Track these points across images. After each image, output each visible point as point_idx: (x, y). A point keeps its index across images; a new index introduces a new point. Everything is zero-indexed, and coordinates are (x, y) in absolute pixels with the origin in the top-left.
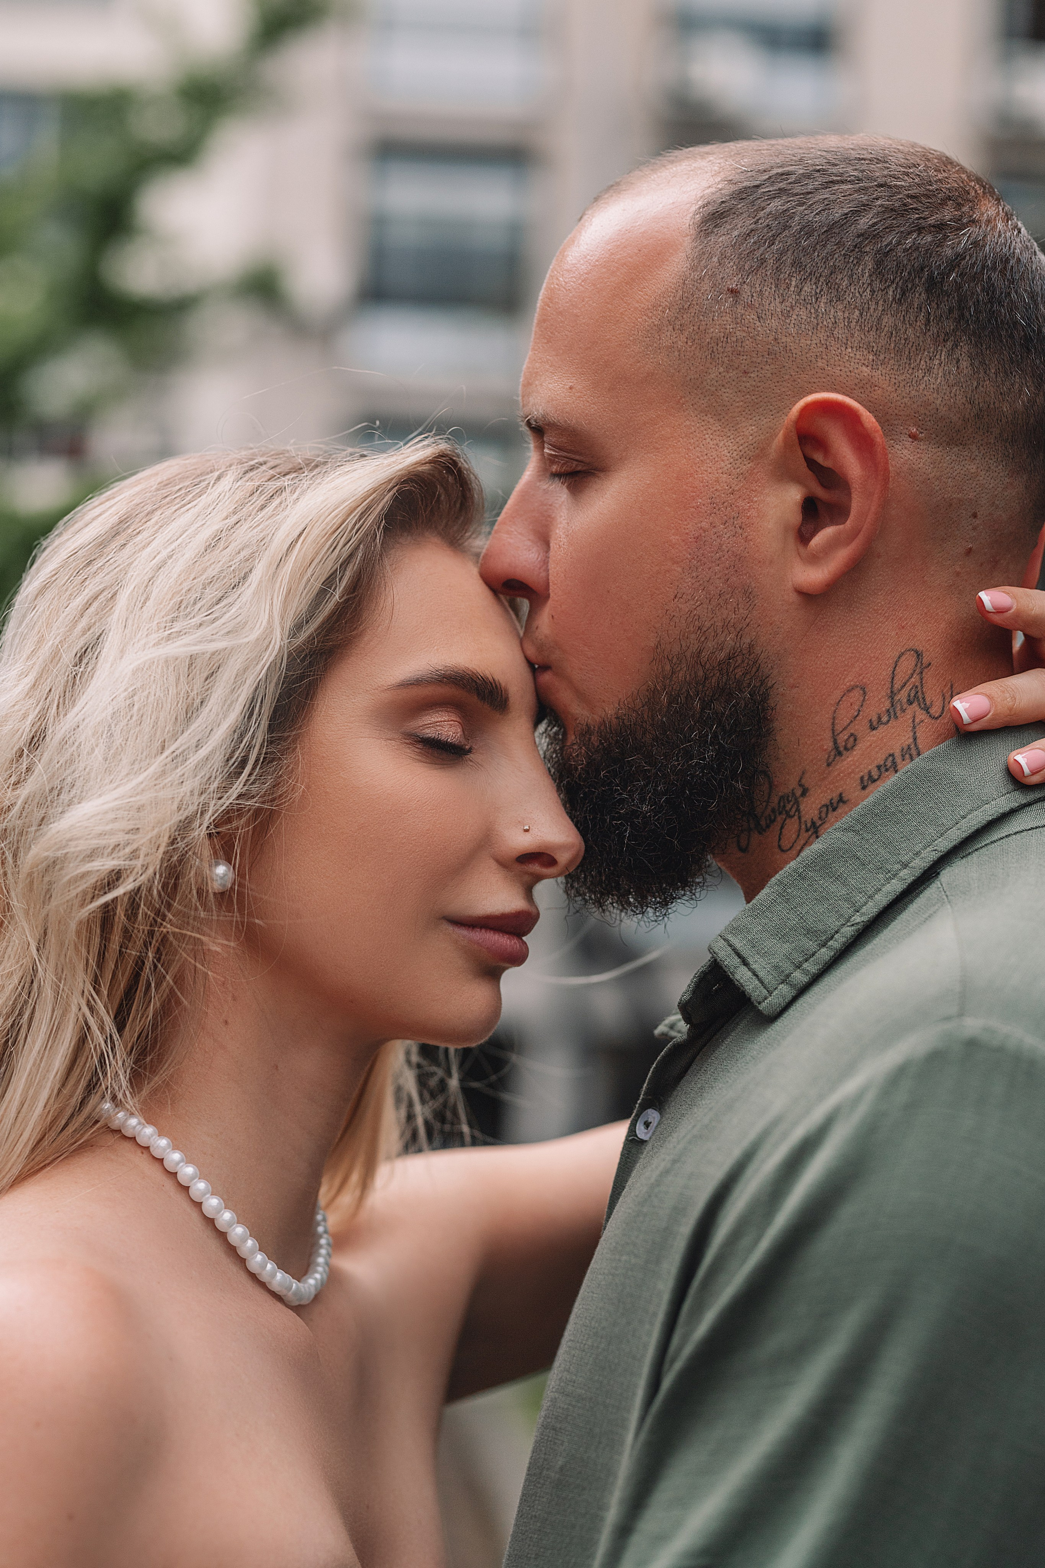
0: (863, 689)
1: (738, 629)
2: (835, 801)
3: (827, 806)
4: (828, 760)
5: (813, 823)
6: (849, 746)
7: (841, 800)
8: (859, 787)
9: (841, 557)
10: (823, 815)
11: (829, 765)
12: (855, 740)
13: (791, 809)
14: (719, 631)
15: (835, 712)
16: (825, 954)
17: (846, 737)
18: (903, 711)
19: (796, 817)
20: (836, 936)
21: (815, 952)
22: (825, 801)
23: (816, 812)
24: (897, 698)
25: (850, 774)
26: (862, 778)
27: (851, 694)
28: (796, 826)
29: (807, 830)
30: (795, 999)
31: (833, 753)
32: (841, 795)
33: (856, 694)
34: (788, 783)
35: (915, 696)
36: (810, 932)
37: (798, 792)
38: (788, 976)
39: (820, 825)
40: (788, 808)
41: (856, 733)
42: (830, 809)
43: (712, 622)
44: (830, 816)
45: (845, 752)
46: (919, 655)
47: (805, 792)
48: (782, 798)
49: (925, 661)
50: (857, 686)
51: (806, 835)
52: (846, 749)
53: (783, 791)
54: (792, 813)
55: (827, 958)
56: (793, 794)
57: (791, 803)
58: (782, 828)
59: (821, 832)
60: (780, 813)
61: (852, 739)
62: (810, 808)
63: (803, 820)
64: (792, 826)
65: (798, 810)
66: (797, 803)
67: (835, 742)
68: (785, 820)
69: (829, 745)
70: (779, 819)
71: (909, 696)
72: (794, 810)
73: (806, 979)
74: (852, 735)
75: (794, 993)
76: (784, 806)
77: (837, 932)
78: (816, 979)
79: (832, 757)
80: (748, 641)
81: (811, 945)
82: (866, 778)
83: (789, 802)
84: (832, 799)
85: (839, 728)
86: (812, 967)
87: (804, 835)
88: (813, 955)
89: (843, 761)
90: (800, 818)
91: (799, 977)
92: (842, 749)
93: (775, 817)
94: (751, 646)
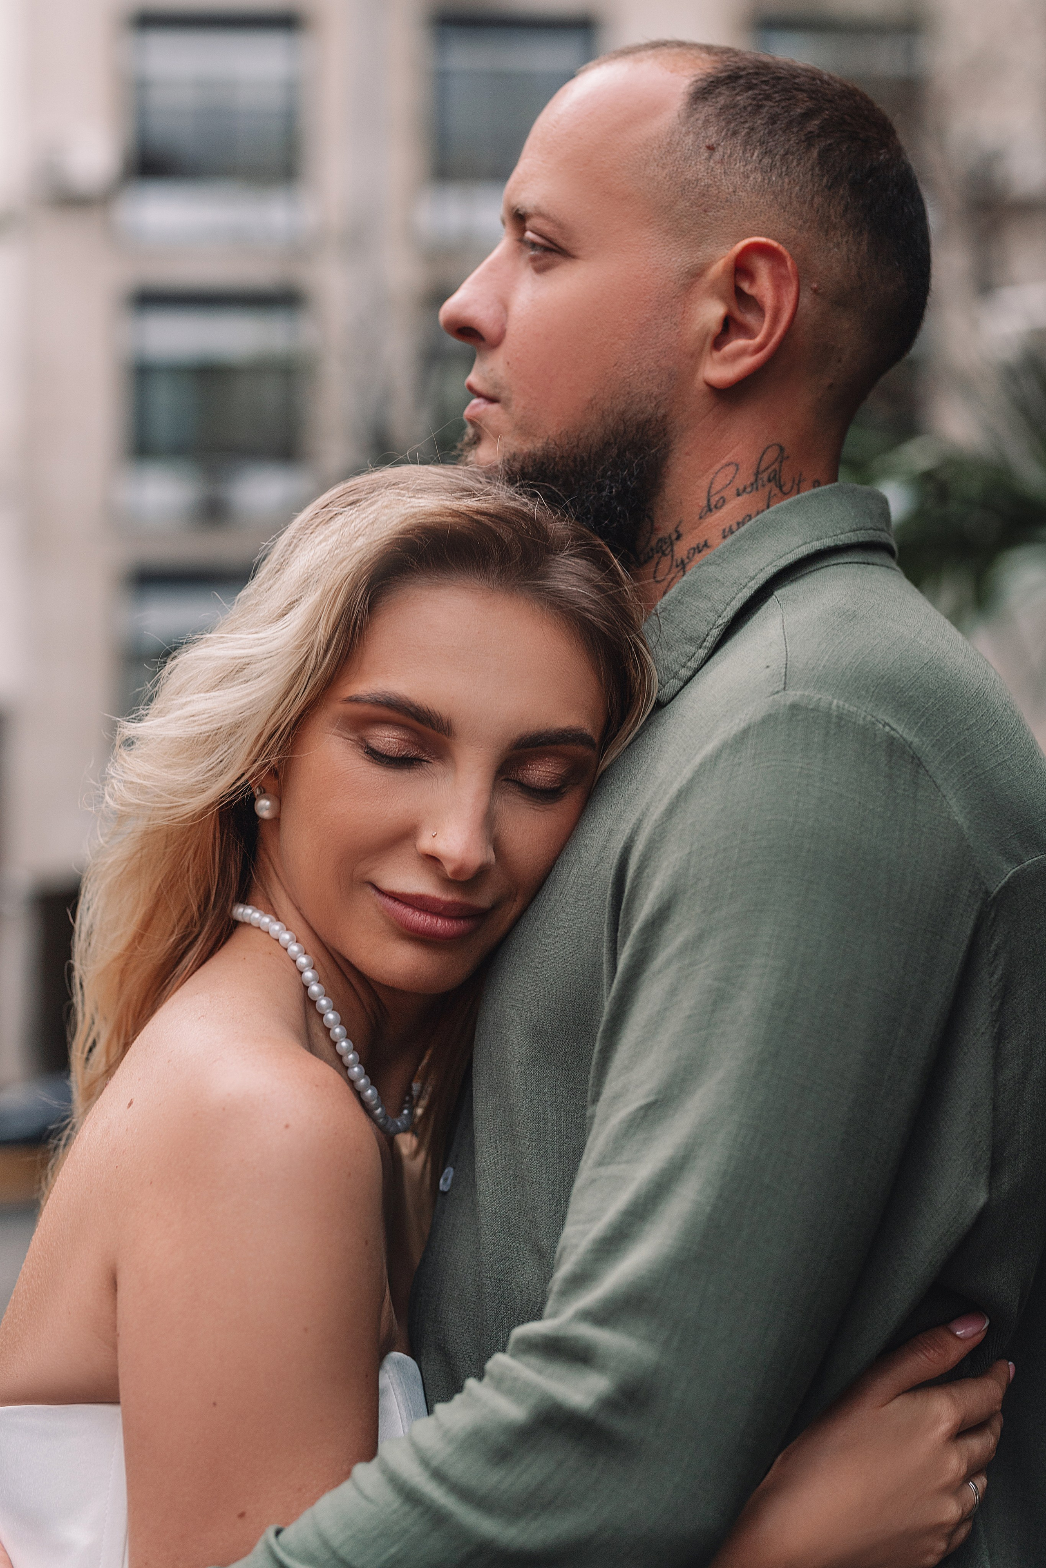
0: (737, 466)
1: (658, 401)
2: (701, 546)
3: (694, 549)
4: (701, 513)
5: (682, 561)
6: (719, 505)
7: (706, 545)
8: (721, 537)
9: (748, 362)
10: (691, 556)
11: (701, 518)
12: (724, 501)
13: (666, 549)
14: (644, 398)
15: (713, 479)
16: (702, 653)
17: (717, 499)
18: (763, 486)
19: (670, 556)
20: (707, 638)
21: (695, 653)
22: (694, 545)
23: (686, 553)
24: (760, 476)
25: (716, 526)
26: (724, 530)
27: (728, 468)
28: (669, 562)
29: (677, 566)
30: (682, 688)
31: (705, 509)
32: (706, 542)
33: (732, 469)
34: (667, 529)
35: (773, 478)
36: (690, 640)
37: (674, 537)
38: (676, 673)
39: (688, 563)
40: (664, 548)
41: (725, 497)
42: (697, 551)
43: (639, 390)
44: (696, 555)
45: (714, 510)
46: (782, 449)
47: (679, 537)
48: (660, 540)
49: (785, 454)
50: (733, 463)
51: (676, 570)
52: (716, 507)
53: (662, 534)
54: (667, 552)
55: (703, 655)
56: (670, 537)
57: (667, 545)
58: (658, 563)
59: (688, 567)
60: (658, 552)
61: (721, 501)
62: (681, 549)
63: (675, 558)
64: (666, 562)
65: (672, 550)
66: (672, 544)
67: (709, 501)
68: (661, 557)
69: (703, 503)
70: (656, 556)
71: (769, 477)
72: (669, 549)
73: (690, 673)
74: (722, 497)
75: (682, 684)
76: (661, 547)
77: (707, 635)
78: (697, 671)
79: (704, 512)
80: (663, 411)
81: (693, 649)
82: (727, 530)
83: (665, 543)
84: (699, 544)
85: (713, 491)
86: (693, 664)
87: (675, 570)
88: (693, 656)
89: (712, 516)
90: (672, 556)
91: (685, 673)
92: (712, 507)
93: (653, 554)
94: (665, 416)
